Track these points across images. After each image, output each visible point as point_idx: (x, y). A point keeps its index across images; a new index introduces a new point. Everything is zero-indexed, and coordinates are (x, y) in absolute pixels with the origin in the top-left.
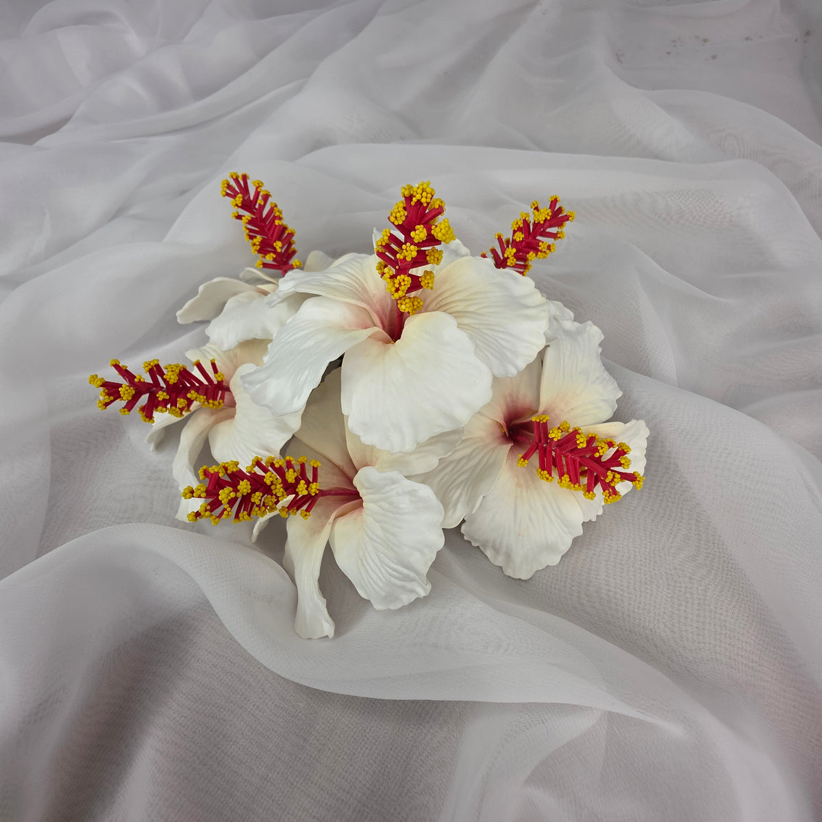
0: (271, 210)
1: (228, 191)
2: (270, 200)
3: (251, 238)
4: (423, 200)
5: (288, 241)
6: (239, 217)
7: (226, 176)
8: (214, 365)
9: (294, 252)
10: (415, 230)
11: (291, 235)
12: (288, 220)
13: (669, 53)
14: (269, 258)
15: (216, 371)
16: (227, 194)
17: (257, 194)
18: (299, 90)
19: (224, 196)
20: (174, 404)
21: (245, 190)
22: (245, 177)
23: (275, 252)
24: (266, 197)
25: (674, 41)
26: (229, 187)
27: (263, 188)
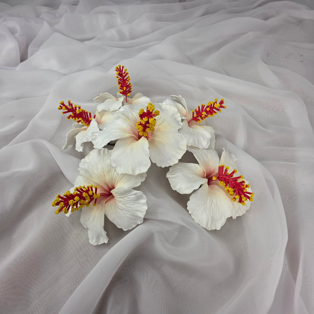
0: (127, 78)
1: (117, 70)
2: (128, 75)
4: (150, 110)
6: (117, 77)
7: (117, 65)
9: (131, 91)
10: (145, 118)
13: (286, 57)
16: (116, 70)
17: (125, 72)
19: (116, 71)
21: (122, 70)
22: (123, 67)
23: (123, 89)
24: (127, 74)
25: (290, 54)
26: (117, 68)
27: (127, 71)
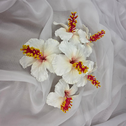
0: (99, 38)
3: (95, 35)
5: (94, 40)
6: (98, 33)
8: (75, 31)
11: (95, 41)
12: (98, 40)
14: (92, 38)
15: (74, 31)
18: (122, 39)
20: (70, 23)
21: (102, 33)
22: (104, 33)
26: (103, 31)
27: (103, 36)
